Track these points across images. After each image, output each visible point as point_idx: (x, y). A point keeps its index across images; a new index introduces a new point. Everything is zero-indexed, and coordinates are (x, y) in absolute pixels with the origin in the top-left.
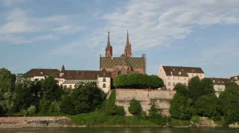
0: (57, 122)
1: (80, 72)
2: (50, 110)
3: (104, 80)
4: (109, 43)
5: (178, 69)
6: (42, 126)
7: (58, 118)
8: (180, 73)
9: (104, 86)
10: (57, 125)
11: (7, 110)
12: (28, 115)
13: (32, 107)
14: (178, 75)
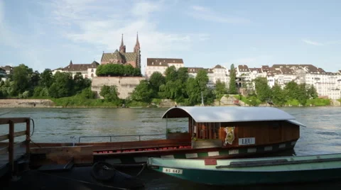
0: (42, 103)
1: (82, 65)
2: (41, 94)
3: (92, 71)
4: (122, 43)
5: (161, 60)
6: (30, 106)
7: (43, 101)
8: (160, 63)
9: (92, 75)
10: (42, 106)
11: (7, 94)
12: (22, 98)
13: (26, 93)
14: (158, 65)
